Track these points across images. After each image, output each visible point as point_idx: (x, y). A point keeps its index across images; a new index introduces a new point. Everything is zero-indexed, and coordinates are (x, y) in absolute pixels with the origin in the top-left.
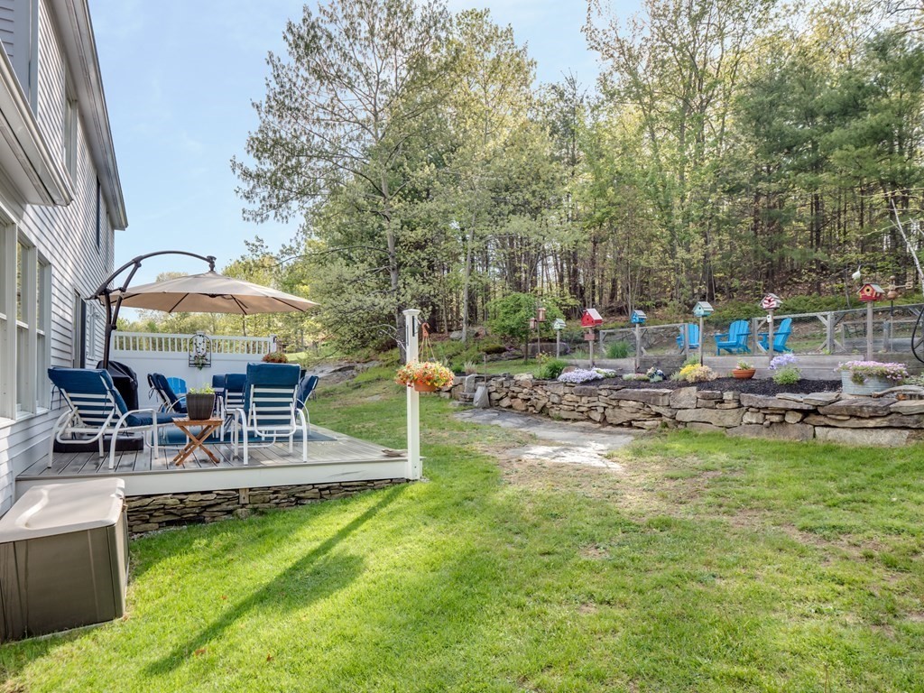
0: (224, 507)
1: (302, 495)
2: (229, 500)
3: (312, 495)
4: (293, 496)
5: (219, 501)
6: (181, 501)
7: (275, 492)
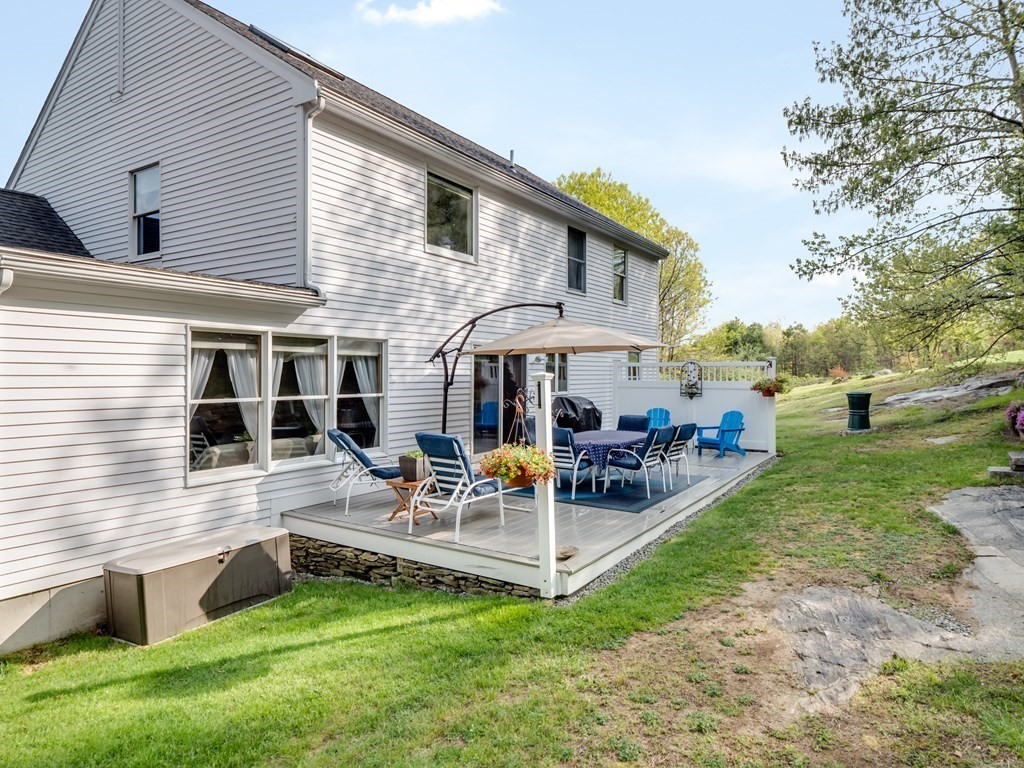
0: (382, 571)
1: (440, 579)
2: (386, 565)
3: (448, 582)
4: (434, 577)
5: (379, 565)
6: (356, 556)
7: (419, 569)
